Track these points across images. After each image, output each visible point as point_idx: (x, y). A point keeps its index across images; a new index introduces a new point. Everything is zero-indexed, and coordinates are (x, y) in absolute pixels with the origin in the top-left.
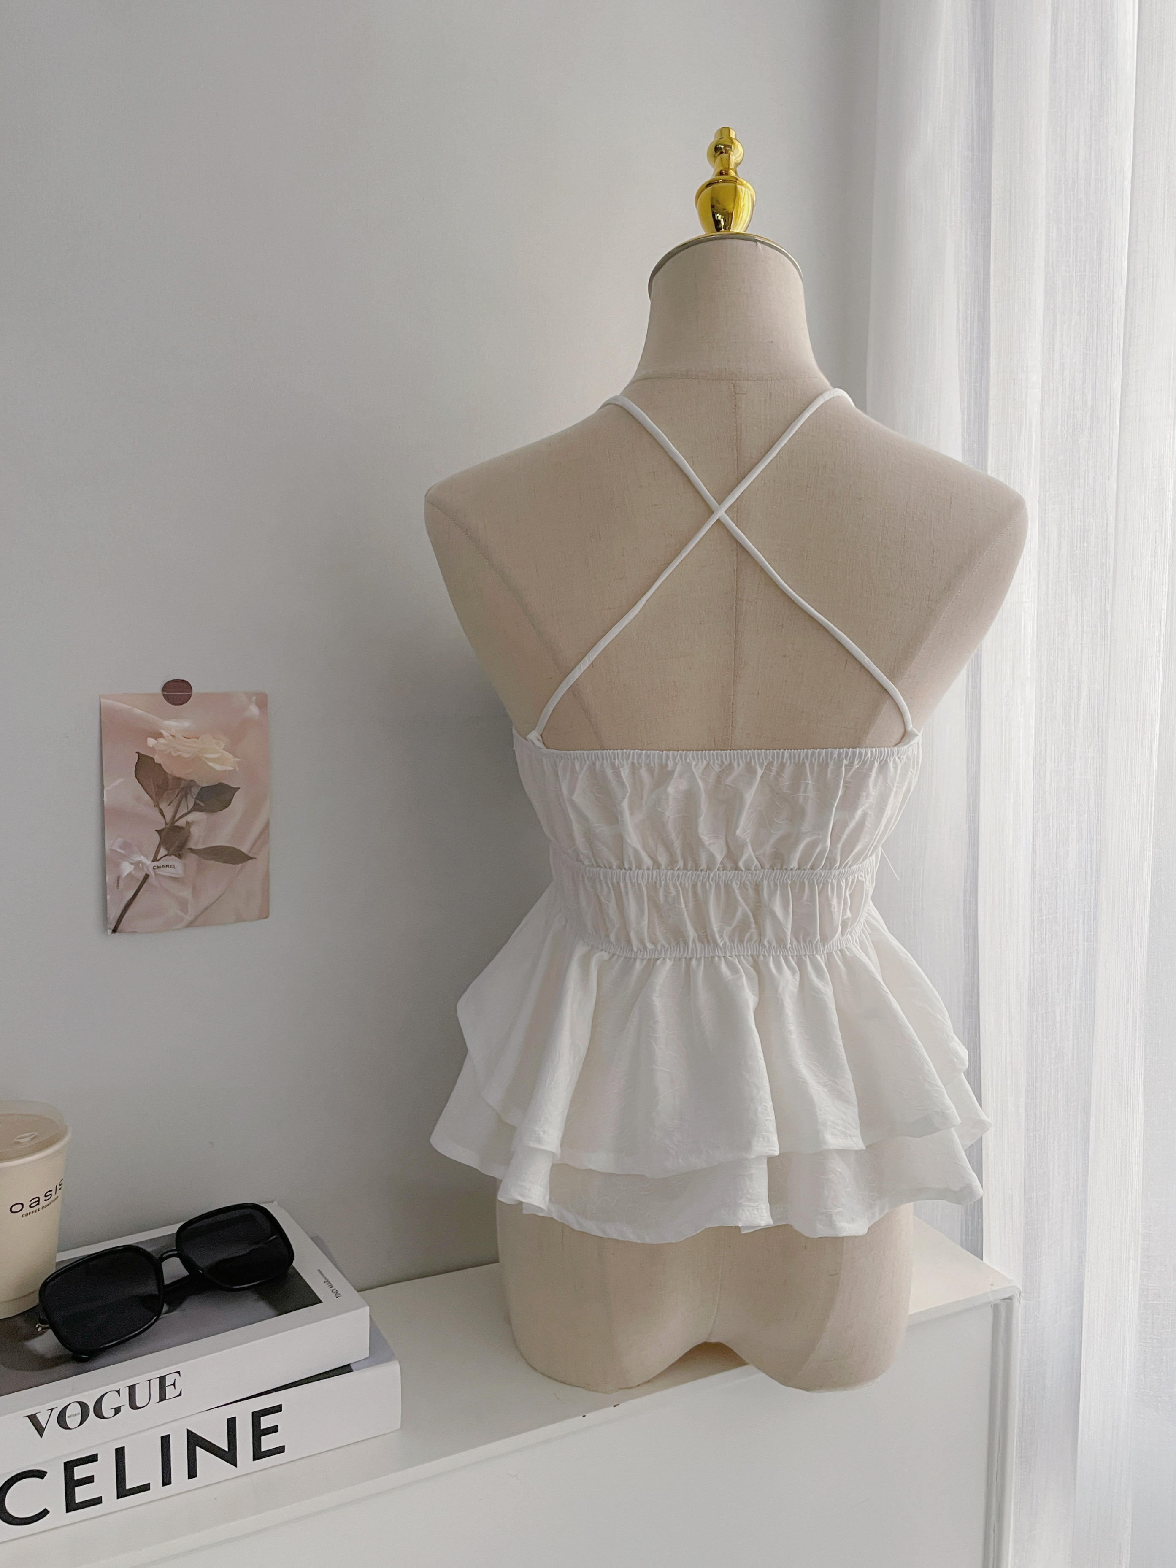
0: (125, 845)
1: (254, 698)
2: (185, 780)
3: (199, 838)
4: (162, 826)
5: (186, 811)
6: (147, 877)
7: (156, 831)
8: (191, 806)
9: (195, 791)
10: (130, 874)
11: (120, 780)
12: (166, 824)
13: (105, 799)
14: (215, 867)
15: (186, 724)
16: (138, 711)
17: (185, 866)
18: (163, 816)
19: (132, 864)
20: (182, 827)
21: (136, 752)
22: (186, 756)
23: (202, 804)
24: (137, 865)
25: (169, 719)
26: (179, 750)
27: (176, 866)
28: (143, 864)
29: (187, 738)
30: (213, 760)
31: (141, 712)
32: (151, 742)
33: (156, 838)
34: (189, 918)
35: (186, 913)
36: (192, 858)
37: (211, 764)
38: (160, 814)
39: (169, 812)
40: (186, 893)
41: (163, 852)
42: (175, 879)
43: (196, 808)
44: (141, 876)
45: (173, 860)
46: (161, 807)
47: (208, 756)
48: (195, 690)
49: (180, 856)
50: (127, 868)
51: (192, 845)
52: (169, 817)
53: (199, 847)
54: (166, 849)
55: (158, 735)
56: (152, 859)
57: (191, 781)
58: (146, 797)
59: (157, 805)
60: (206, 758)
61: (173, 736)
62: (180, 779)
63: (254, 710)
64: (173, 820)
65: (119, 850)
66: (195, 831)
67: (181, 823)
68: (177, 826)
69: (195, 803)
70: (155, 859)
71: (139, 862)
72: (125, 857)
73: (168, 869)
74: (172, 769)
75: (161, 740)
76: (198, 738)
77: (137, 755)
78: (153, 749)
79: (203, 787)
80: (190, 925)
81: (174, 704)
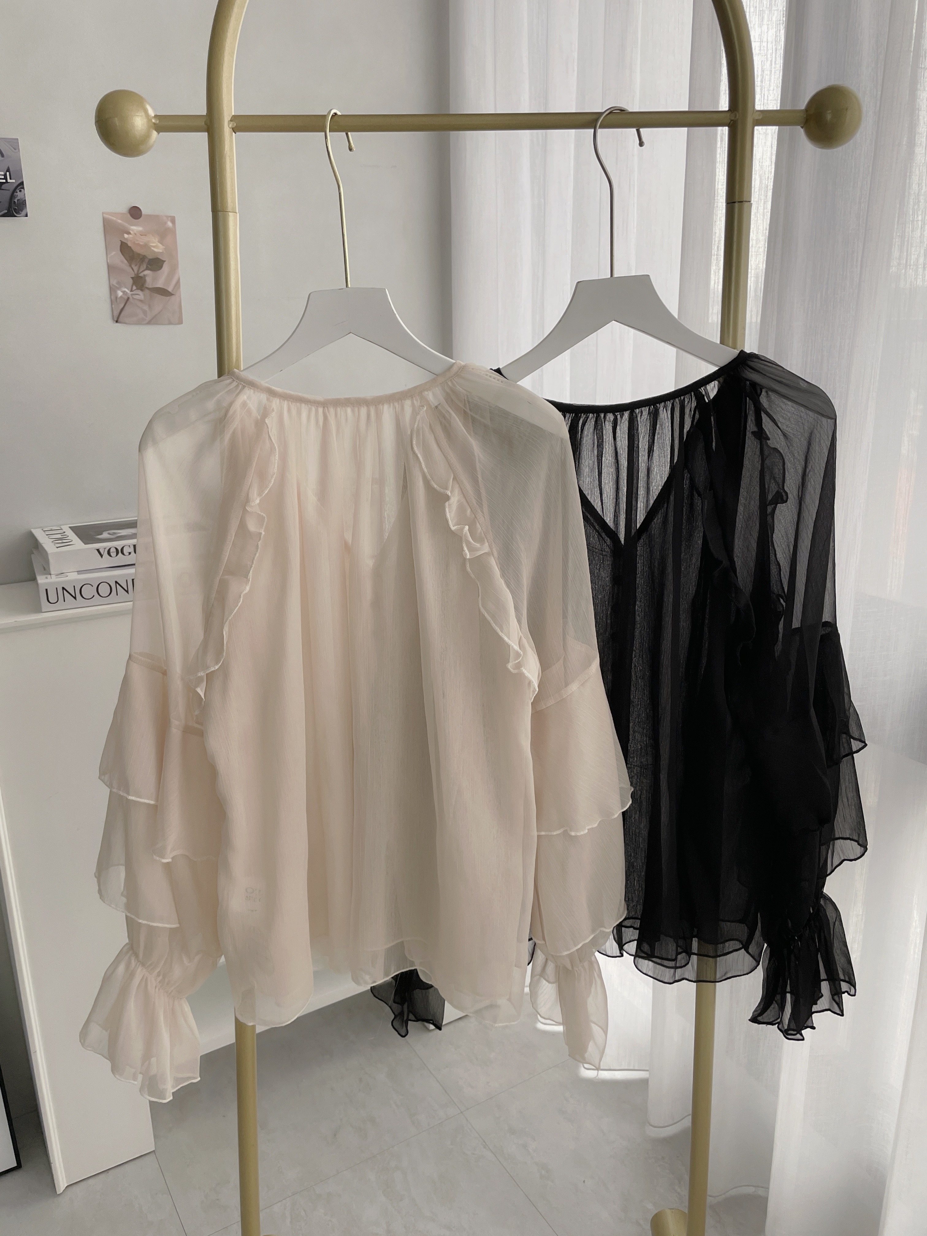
0: (118, 283)
1: (170, 218)
2: (141, 255)
3: (149, 283)
4: (133, 276)
5: (143, 270)
6: (128, 298)
7: (132, 278)
8: (145, 267)
9: (147, 261)
10: (121, 297)
11: (113, 253)
12: (135, 274)
13: (108, 261)
14: (158, 297)
15: (140, 229)
16: (120, 221)
17: (144, 295)
18: (134, 271)
19: (121, 292)
20: (142, 277)
21: (120, 240)
22: (141, 243)
23: (150, 267)
24: (124, 292)
25: (132, 226)
26: (137, 241)
27: (140, 295)
28: (127, 292)
29: (141, 235)
30: (154, 247)
31: (122, 222)
32: (126, 236)
33: (131, 281)
34: (148, 319)
35: (146, 317)
36: (147, 291)
37: (152, 248)
38: (132, 270)
39: (136, 269)
40: (146, 308)
41: (134, 288)
42: (141, 301)
43: (147, 269)
44: (126, 297)
45: (139, 292)
46: (133, 266)
47: (151, 244)
48: (144, 211)
49: (142, 290)
50: (120, 294)
51: (147, 286)
52: (136, 271)
53: (150, 287)
54: (136, 287)
55: (129, 233)
56: (130, 290)
57: (145, 256)
58: (126, 262)
59: (130, 266)
60: (151, 246)
61: (135, 234)
62: (139, 254)
63: (170, 224)
64: (138, 274)
65: (116, 285)
66: (149, 280)
67: (141, 275)
68: (140, 276)
69: (147, 267)
70: (131, 291)
71: (125, 291)
72: (119, 289)
73: (137, 296)
74: (137, 249)
75: (130, 236)
76: (146, 235)
77: (120, 242)
78: (126, 239)
79: (151, 259)
80: (149, 323)
81: (135, 219)
